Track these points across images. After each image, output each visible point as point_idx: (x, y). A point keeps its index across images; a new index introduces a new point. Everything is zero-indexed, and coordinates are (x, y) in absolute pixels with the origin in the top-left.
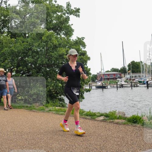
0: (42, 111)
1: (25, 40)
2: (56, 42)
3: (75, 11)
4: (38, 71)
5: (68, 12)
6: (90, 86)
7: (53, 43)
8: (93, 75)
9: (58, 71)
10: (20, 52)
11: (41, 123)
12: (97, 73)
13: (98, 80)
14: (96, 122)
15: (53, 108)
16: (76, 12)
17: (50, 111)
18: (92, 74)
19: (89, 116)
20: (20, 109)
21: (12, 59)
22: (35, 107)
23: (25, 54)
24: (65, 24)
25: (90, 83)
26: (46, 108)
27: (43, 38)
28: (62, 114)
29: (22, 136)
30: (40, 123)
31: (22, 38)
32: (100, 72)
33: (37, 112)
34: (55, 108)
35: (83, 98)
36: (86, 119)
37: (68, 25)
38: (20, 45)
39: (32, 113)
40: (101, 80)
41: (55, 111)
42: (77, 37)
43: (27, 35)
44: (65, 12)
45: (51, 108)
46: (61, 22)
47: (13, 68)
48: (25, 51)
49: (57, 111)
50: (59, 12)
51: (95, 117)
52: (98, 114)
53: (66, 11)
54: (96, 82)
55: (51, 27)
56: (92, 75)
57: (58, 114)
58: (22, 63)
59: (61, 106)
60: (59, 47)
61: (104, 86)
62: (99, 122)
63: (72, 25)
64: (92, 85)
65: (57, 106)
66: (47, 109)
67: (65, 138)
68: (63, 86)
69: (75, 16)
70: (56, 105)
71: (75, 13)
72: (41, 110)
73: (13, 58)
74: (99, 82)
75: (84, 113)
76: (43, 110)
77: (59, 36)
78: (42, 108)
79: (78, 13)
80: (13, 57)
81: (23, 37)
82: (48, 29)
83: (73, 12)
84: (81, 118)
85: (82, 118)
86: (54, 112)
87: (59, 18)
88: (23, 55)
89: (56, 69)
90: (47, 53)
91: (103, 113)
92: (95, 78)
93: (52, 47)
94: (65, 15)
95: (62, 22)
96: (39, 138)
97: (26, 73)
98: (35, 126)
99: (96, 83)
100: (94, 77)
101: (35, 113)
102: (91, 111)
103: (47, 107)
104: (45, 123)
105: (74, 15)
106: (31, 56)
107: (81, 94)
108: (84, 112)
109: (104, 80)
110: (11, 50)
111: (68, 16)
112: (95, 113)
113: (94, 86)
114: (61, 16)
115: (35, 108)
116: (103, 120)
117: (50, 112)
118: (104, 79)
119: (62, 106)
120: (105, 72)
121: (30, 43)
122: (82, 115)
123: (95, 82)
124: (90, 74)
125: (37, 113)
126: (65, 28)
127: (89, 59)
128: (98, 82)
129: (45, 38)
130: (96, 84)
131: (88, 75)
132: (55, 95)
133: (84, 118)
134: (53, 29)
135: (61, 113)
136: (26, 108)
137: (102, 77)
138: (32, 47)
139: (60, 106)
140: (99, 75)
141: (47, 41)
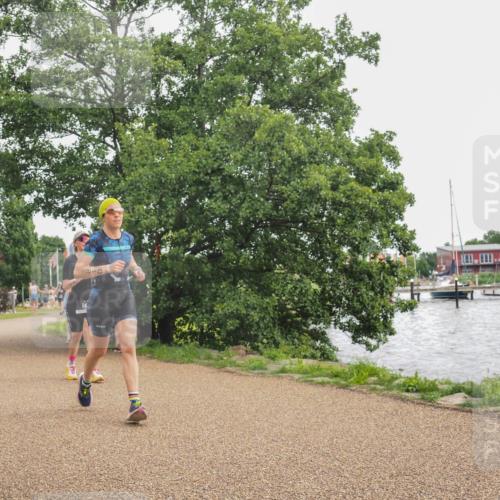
0: (256, 371)
1: (201, 143)
2: (299, 148)
3: (366, 44)
4: (244, 241)
5: (340, 45)
6: (412, 291)
7: (289, 152)
8: (423, 254)
9: (309, 240)
10: (185, 180)
11: (257, 411)
12: (438, 249)
13: (439, 270)
14: (438, 412)
15: (291, 364)
16: (368, 46)
17: (283, 371)
18: (421, 252)
19: (412, 391)
20: (185, 365)
21: (160, 203)
22: (234, 359)
23: (201, 188)
24: (329, 87)
25: (412, 280)
26: (269, 363)
27: (256, 135)
28: (323, 384)
29: (196, 450)
30: (254, 409)
31: (191, 137)
32: (447, 245)
33: (241, 375)
34: (300, 363)
35: (392, 333)
36: (403, 400)
37: (340, 89)
38: (184, 157)
39: (227, 379)
40: (449, 272)
41: (298, 372)
42: (372, 130)
43: (208, 126)
44: (330, 47)
45: (285, 362)
46: (317, 81)
47: (163, 233)
48: (202, 175)
49: (305, 372)
50: (311, 50)
51: (434, 394)
52: (445, 387)
53: (336, 45)
54: (434, 279)
55: (285, 97)
56: (418, 255)
57: (311, 382)
58: (193, 217)
59: (319, 354)
60: (311, 163)
61: (459, 290)
62: (448, 412)
63: (355, 90)
64: (421, 288)
65: (305, 357)
66: (273, 367)
67: (337, 463)
68: (324, 289)
69: (365, 59)
70: (303, 354)
71: (364, 50)
72: (254, 368)
73: (164, 199)
74: (445, 279)
75: (397, 382)
76: (262, 368)
77: (310, 127)
78: (256, 363)
79: (373, 51)
80: (162, 197)
81: (196, 134)
82: (276, 105)
83: (357, 47)
84: (388, 399)
85: (390, 397)
86: (297, 376)
87: (311, 66)
88: (193, 188)
89: (302, 235)
90: (271, 184)
91: (461, 382)
92: (429, 266)
93: (287, 164)
94: (331, 57)
95: (321, 80)
96: (251, 459)
97: (205, 248)
98: (236, 419)
99: (431, 280)
100: (426, 262)
101: (235, 378)
102: (419, 375)
103: (273, 358)
104: (268, 411)
105: (360, 56)
106: (220, 194)
107: (385, 318)
108: (397, 378)
109: (461, 272)
110: (157, 174)
111: (341, 62)
112: (433, 383)
113: (426, 290)
114: (319, 61)
115: (235, 362)
116: (464, 405)
117: (282, 377)
118: (461, 267)
119: (323, 355)
120: (463, 244)
121: (215, 152)
122: (391, 389)
123: (431, 277)
124: (416, 249)
125: (242, 378)
126: (332, 102)
127: (410, 200)
128: (442, 278)
129: (264, 136)
130: (434, 285)
131: (409, 254)
132: (299, 319)
133: (396, 398)
134: (290, 104)
135: (320, 379)
136: (206, 361)
137: (453, 262)
138: (221, 165)
139: (313, 357)
140: (444, 253)
141: (269, 144)
